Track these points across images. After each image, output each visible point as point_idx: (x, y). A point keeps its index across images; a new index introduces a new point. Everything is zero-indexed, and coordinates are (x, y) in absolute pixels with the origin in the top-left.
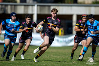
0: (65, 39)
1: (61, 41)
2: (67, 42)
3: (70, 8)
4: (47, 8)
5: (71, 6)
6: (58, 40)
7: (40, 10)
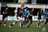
0: (12, 18)
1: (11, 18)
2: (13, 19)
3: (15, 5)
4: (5, 4)
5: (15, 4)
6: (9, 18)
7: (2, 5)
